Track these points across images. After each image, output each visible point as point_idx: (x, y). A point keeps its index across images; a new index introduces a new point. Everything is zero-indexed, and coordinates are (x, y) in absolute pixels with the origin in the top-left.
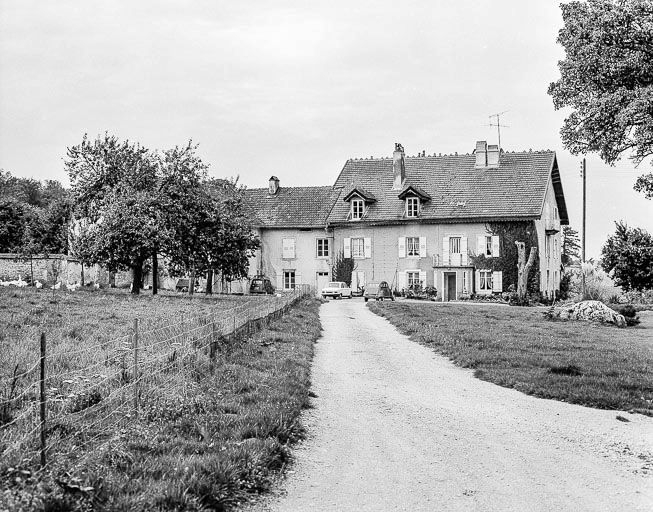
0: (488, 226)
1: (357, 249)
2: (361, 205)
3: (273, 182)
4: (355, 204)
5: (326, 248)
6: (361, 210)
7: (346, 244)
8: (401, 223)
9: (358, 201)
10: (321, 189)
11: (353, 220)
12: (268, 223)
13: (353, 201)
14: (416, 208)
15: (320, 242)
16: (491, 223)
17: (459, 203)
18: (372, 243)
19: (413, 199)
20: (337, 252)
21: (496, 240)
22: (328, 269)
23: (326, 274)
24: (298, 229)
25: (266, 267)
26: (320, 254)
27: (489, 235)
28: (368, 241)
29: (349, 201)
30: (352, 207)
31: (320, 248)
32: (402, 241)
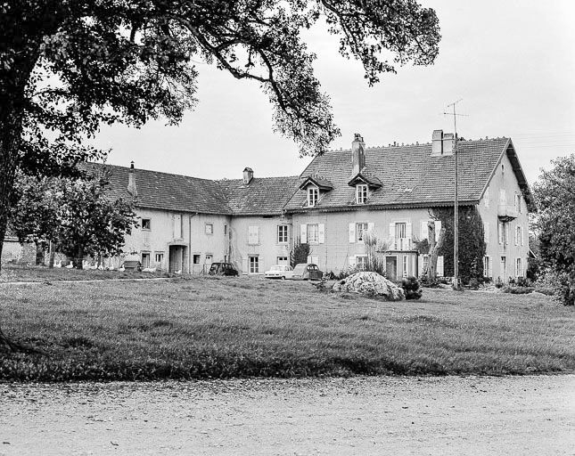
0: (431, 211)
1: (312, 234)
2: (316, 192)
3: (247, 173)
4: (311, 191)
5: (286, 234)
6: (316, 197)
7: (303, 230)
8: (351, 209)
9: (313, 189)
10: (288, 179)
11: (309, 206)
12: (237, 211)
13: (309, 189)
14: (365, 194)
15: (281, 228)
16: (433, 208)
17: (407, 190)
18: (326, 229)
19: (362, 186)
20: (295, 237)
21: (438, 225)
22: (286, 254)
23: (286, 259)
24: (261, 216)
25: (234, 252)
26: (281, 240)
27: (432, 220)
28: (322, 227)
29: (305, 188)
30: (309, 194)
31: (281, 234)
32: (352, 227)
